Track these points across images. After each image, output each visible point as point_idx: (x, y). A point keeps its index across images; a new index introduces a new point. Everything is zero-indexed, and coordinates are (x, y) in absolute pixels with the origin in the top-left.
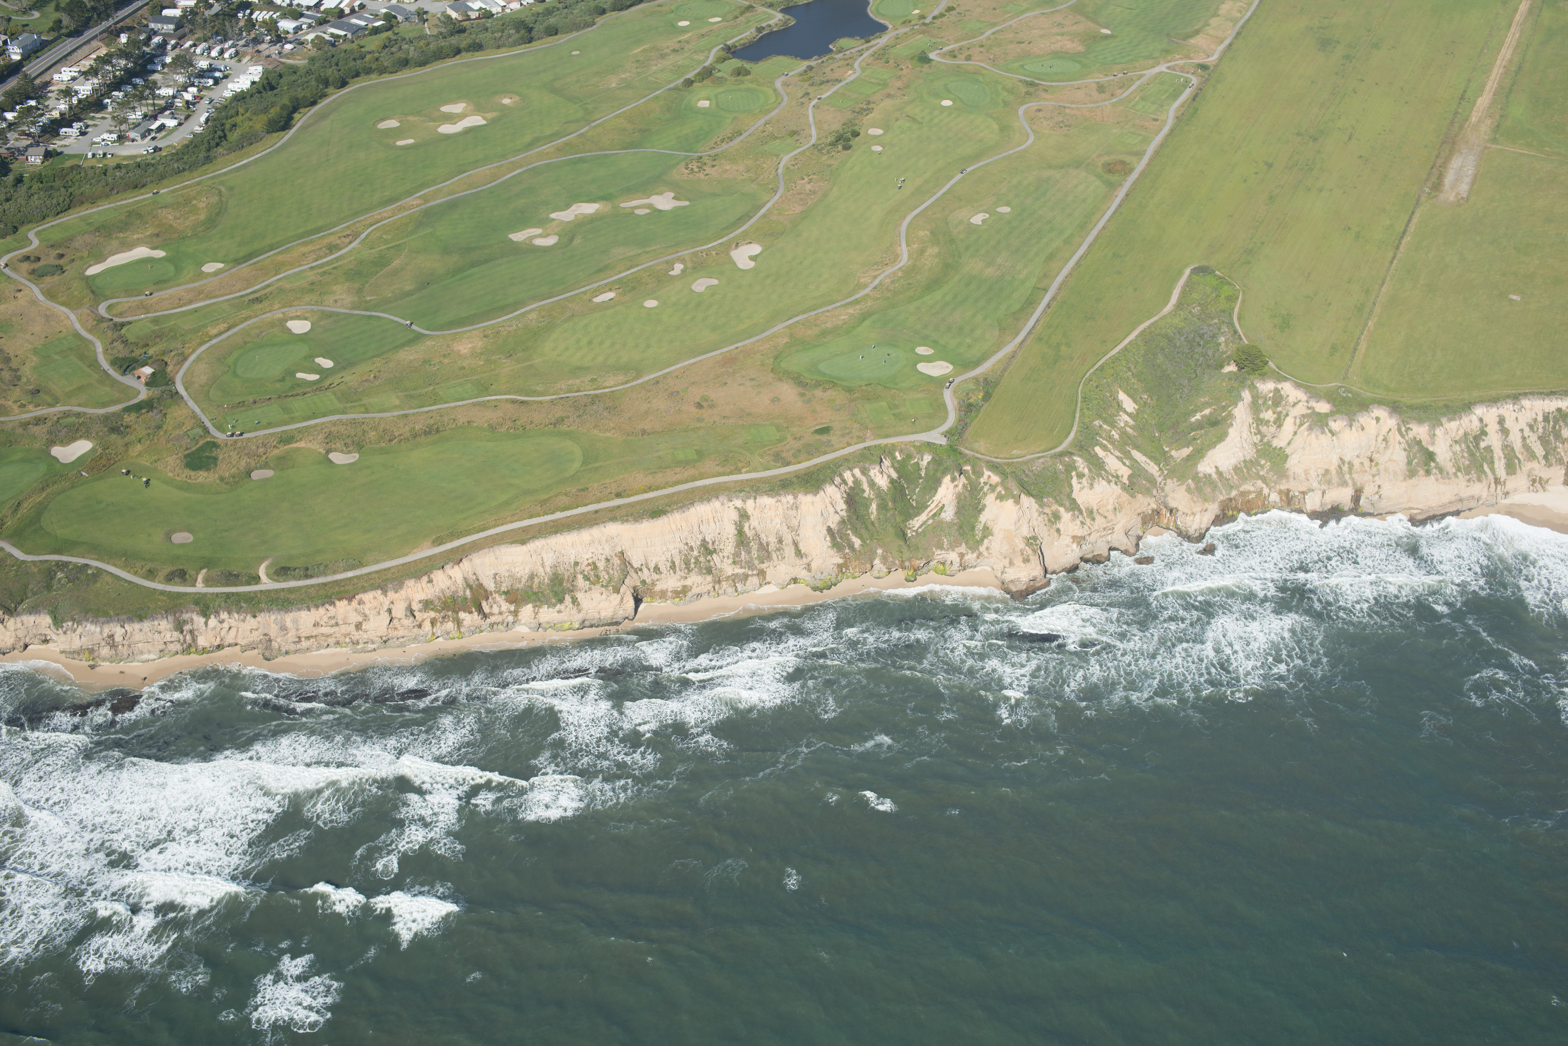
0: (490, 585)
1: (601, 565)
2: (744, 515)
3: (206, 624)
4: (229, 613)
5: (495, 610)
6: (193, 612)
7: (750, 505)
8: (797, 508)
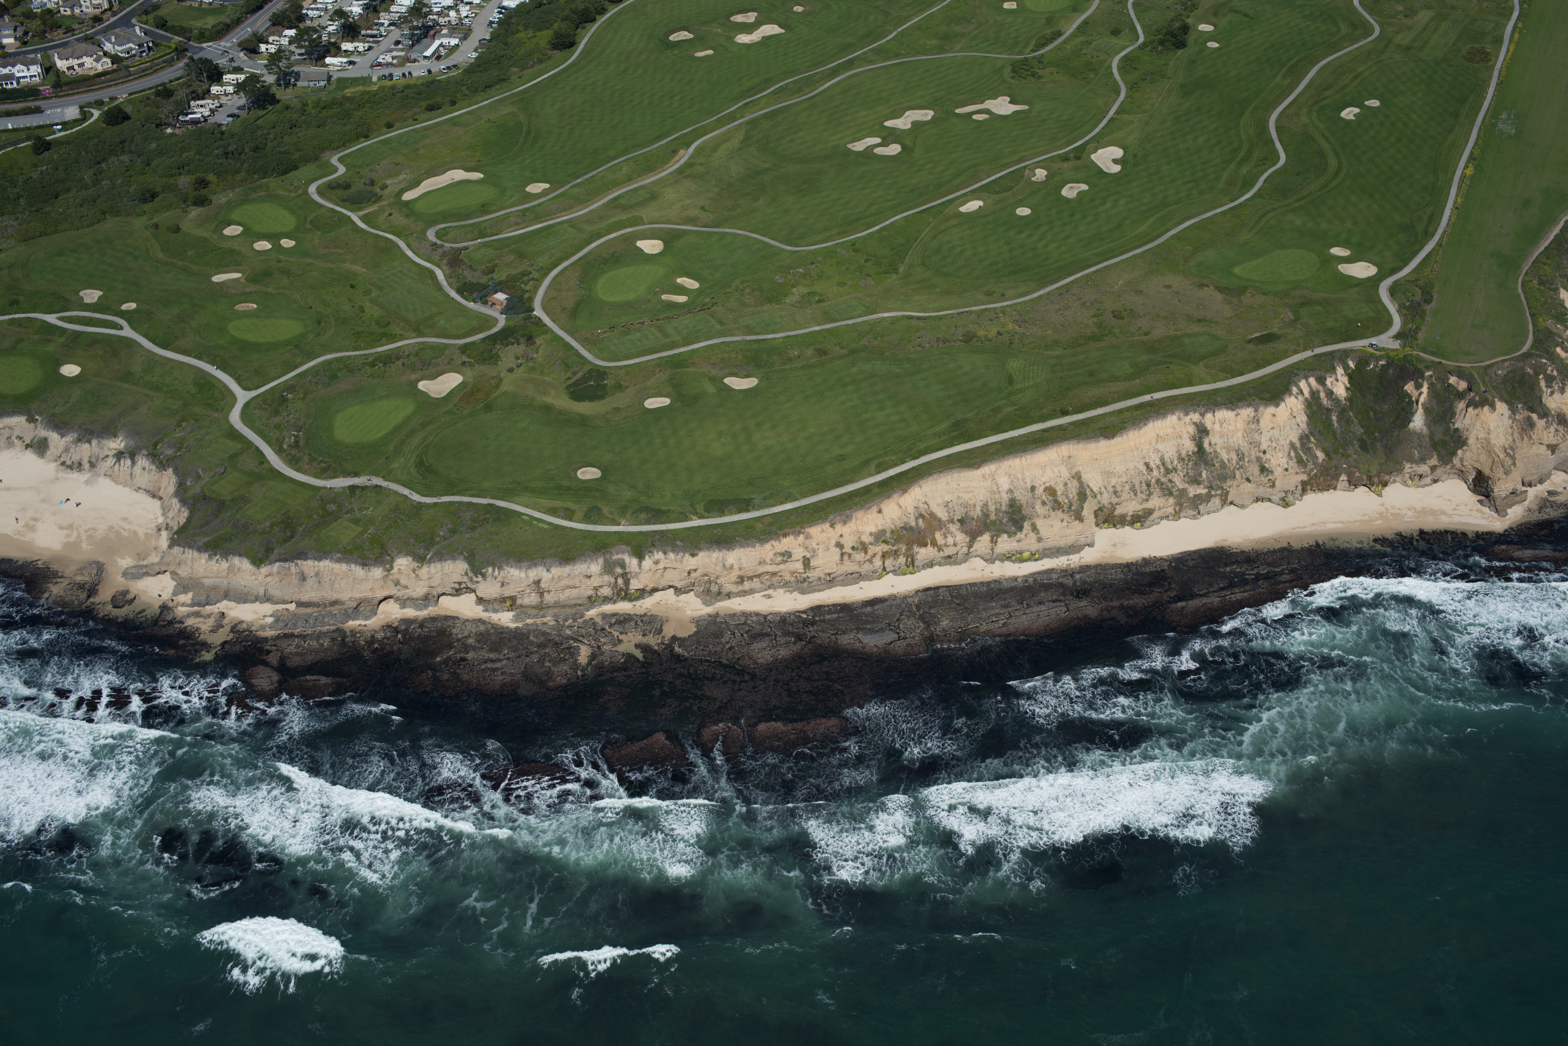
0: (942, 514)
1: (1060, 489)
2: (1202, 431)
3: (640, 566)
4: (665, 553)
5: (950, 540)
6: (623, 553)
7: (1209, 420)
8: (1258, 421)
